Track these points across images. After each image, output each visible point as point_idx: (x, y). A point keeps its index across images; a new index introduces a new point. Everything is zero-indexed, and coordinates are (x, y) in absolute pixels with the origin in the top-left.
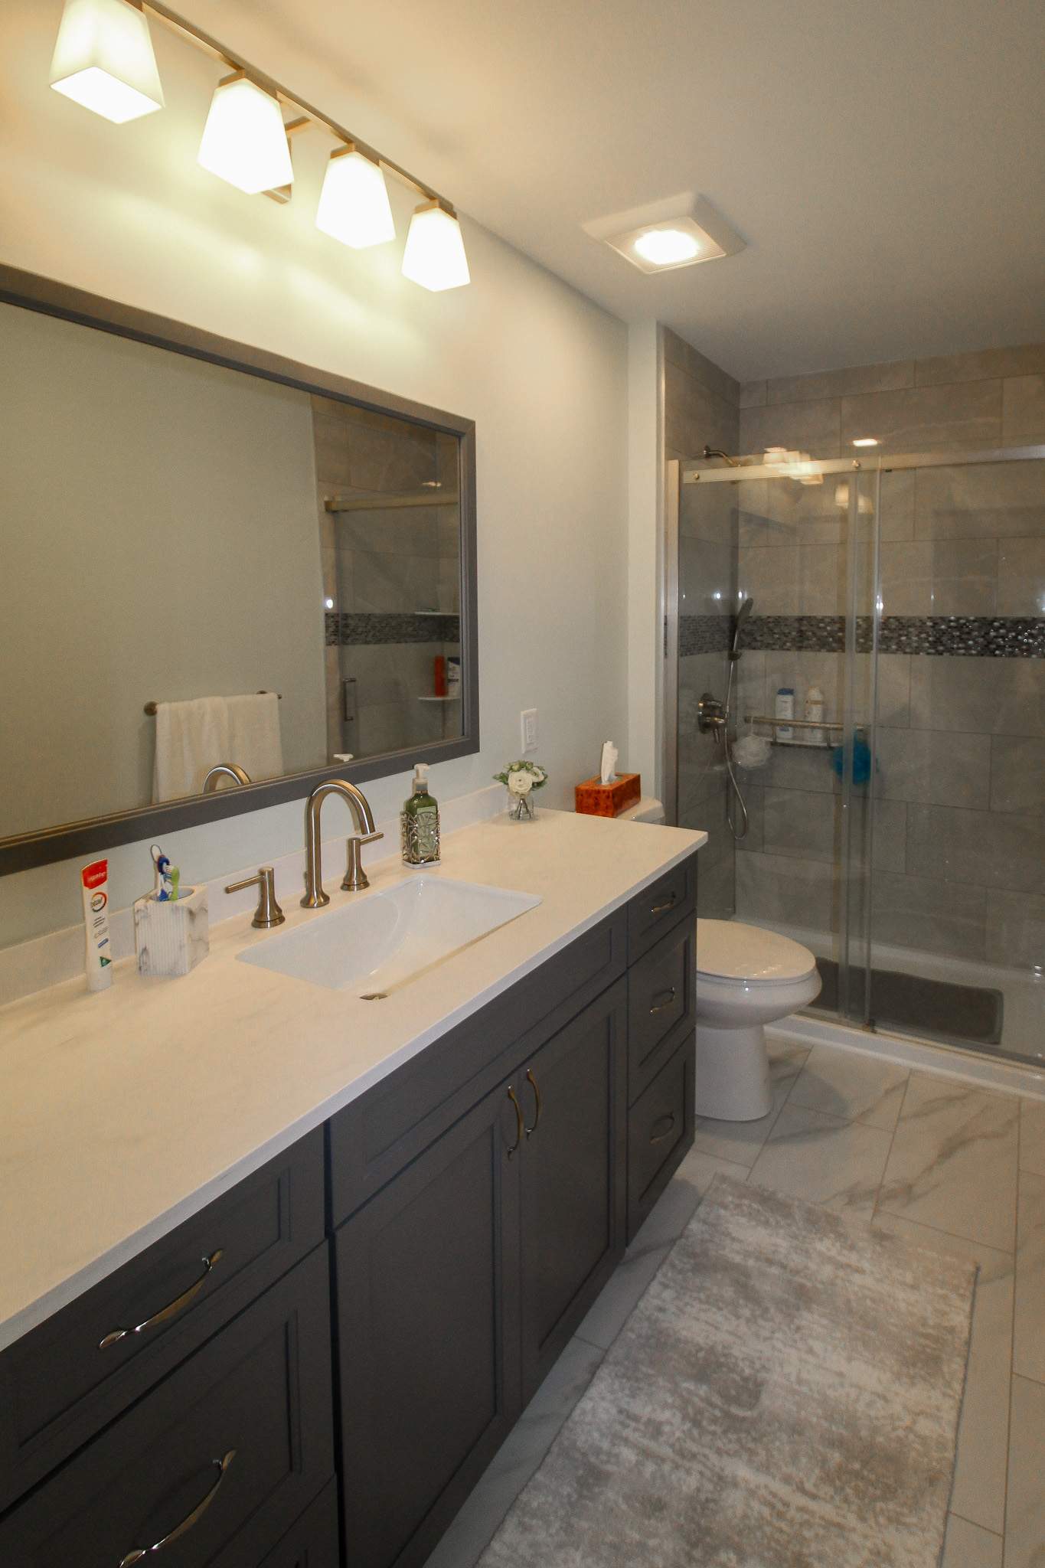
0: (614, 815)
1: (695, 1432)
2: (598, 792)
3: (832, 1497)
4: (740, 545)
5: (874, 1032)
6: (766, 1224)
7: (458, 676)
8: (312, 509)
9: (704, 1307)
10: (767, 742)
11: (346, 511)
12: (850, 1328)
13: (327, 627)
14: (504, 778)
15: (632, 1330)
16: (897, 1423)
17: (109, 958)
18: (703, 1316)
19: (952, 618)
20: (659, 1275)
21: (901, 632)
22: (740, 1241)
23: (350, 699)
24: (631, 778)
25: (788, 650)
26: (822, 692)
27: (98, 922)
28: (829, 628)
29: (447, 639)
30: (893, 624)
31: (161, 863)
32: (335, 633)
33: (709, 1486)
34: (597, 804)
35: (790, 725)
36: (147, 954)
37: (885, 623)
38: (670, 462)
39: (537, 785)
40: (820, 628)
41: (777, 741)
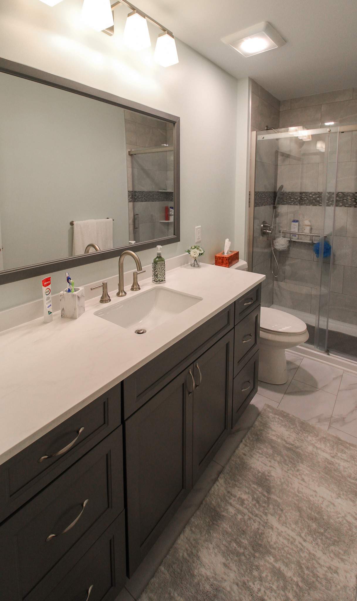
0: (229, 267)
1: (257, 505)
2: (223, 257)
3: (312, 542)
4: (278, 165)
5: (328, 354)
6: (285, 426)
7: (173, 214)
8: (124, 154)
9: (261, 456)
10: (287, 240)
11: (135, 154)
12: (319, 473)
13: (129, 196)
14: (189, 251)
15: (233, 460)
16: (339, 515)
17: (51, 311)
18: (260, 459)
20: (244, 441)
21: (344, 198)
22: (275, 431)
23: (136, 221)
24: (235, 252)
25: (296, 205)
26: (310, 221)
27: (48, 299)
28: (314, 197)
29: (169, 200)
30: (341, 195)
31: (68, 279)
32: (132, 198)
33: (262, 528)
34: (222, 262)
35: (296, 234)
36: (64, 311)
37: (337, 195)
38: (253, 132)
39: (201, 254)
40: (310, 196)
41: (292, 240)
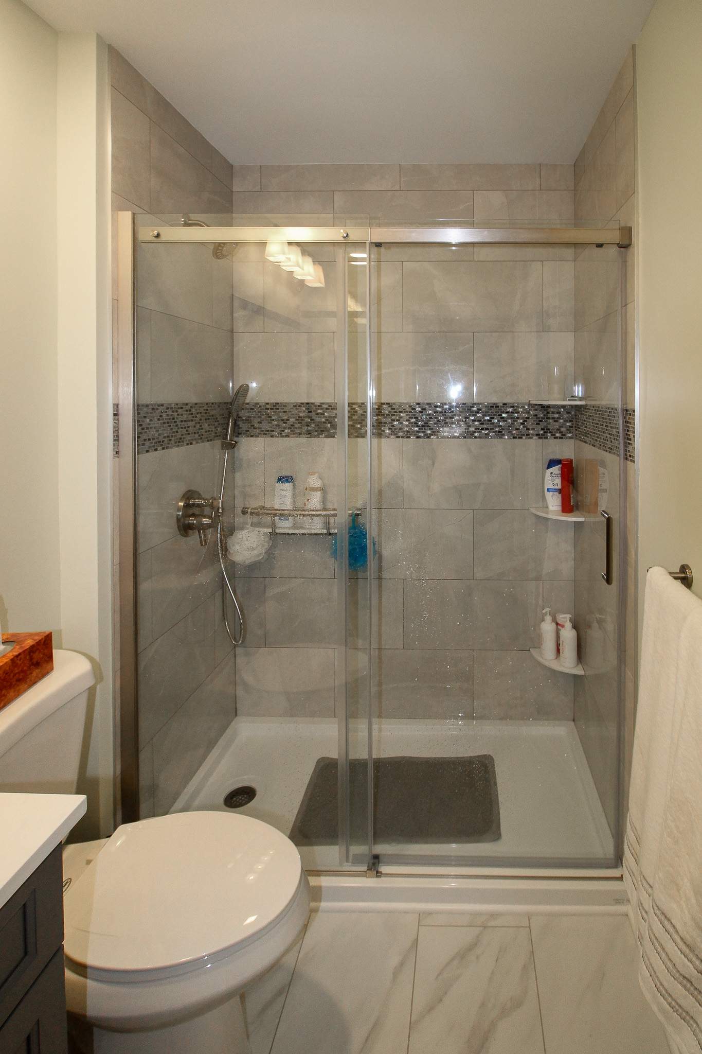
4: (236, 331)
5: (379, 874)
10: (265, 534)
19: (439, 404)
21: (393, 417)
25: (287, 436)
26: (321, 478)
28: (325, 414)
30: (386, 410)
35: (290, 515)
37: (379, 410)
38: (120, 213)
40: (317, 414)
41: (277, 531)
